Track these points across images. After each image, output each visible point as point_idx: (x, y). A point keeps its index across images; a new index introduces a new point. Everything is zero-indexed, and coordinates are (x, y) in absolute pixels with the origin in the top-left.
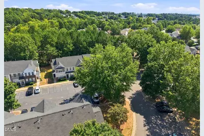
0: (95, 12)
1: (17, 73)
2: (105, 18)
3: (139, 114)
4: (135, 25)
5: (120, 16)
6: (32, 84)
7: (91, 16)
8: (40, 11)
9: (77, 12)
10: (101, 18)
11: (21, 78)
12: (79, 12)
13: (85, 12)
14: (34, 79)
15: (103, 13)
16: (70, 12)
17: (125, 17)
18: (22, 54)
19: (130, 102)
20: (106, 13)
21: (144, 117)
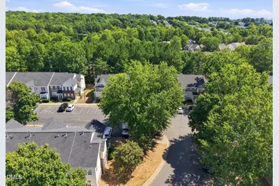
0: (198, 18)
1: (56, 86)
2: (211, 26)
3: (169, 165)
4: (252, 37)
5: (236, 23)
6: (69, 101)
7: (190, 24)
8: (126, 17)
9: (172, 18)
10: (205, 27)
11: (60, 91)
12: (176, 18)
13: (184, 17)
14: (72, 94)
15: (210, 20)
16: (163, 18)
17: (245, 26)
18: (69, 66)
19: (168, 146)
20: (215, 20)
21: (174, 172)
